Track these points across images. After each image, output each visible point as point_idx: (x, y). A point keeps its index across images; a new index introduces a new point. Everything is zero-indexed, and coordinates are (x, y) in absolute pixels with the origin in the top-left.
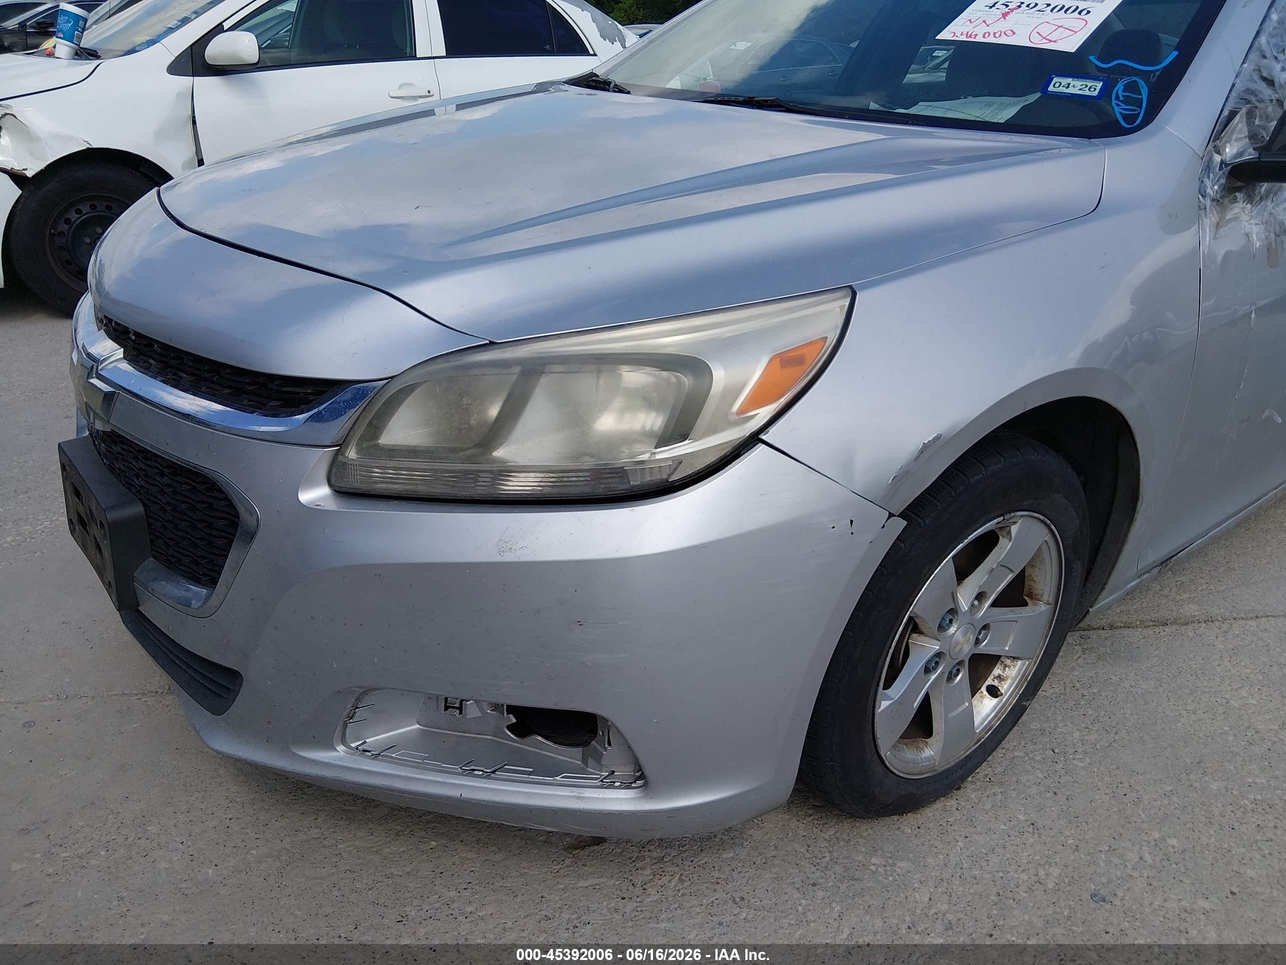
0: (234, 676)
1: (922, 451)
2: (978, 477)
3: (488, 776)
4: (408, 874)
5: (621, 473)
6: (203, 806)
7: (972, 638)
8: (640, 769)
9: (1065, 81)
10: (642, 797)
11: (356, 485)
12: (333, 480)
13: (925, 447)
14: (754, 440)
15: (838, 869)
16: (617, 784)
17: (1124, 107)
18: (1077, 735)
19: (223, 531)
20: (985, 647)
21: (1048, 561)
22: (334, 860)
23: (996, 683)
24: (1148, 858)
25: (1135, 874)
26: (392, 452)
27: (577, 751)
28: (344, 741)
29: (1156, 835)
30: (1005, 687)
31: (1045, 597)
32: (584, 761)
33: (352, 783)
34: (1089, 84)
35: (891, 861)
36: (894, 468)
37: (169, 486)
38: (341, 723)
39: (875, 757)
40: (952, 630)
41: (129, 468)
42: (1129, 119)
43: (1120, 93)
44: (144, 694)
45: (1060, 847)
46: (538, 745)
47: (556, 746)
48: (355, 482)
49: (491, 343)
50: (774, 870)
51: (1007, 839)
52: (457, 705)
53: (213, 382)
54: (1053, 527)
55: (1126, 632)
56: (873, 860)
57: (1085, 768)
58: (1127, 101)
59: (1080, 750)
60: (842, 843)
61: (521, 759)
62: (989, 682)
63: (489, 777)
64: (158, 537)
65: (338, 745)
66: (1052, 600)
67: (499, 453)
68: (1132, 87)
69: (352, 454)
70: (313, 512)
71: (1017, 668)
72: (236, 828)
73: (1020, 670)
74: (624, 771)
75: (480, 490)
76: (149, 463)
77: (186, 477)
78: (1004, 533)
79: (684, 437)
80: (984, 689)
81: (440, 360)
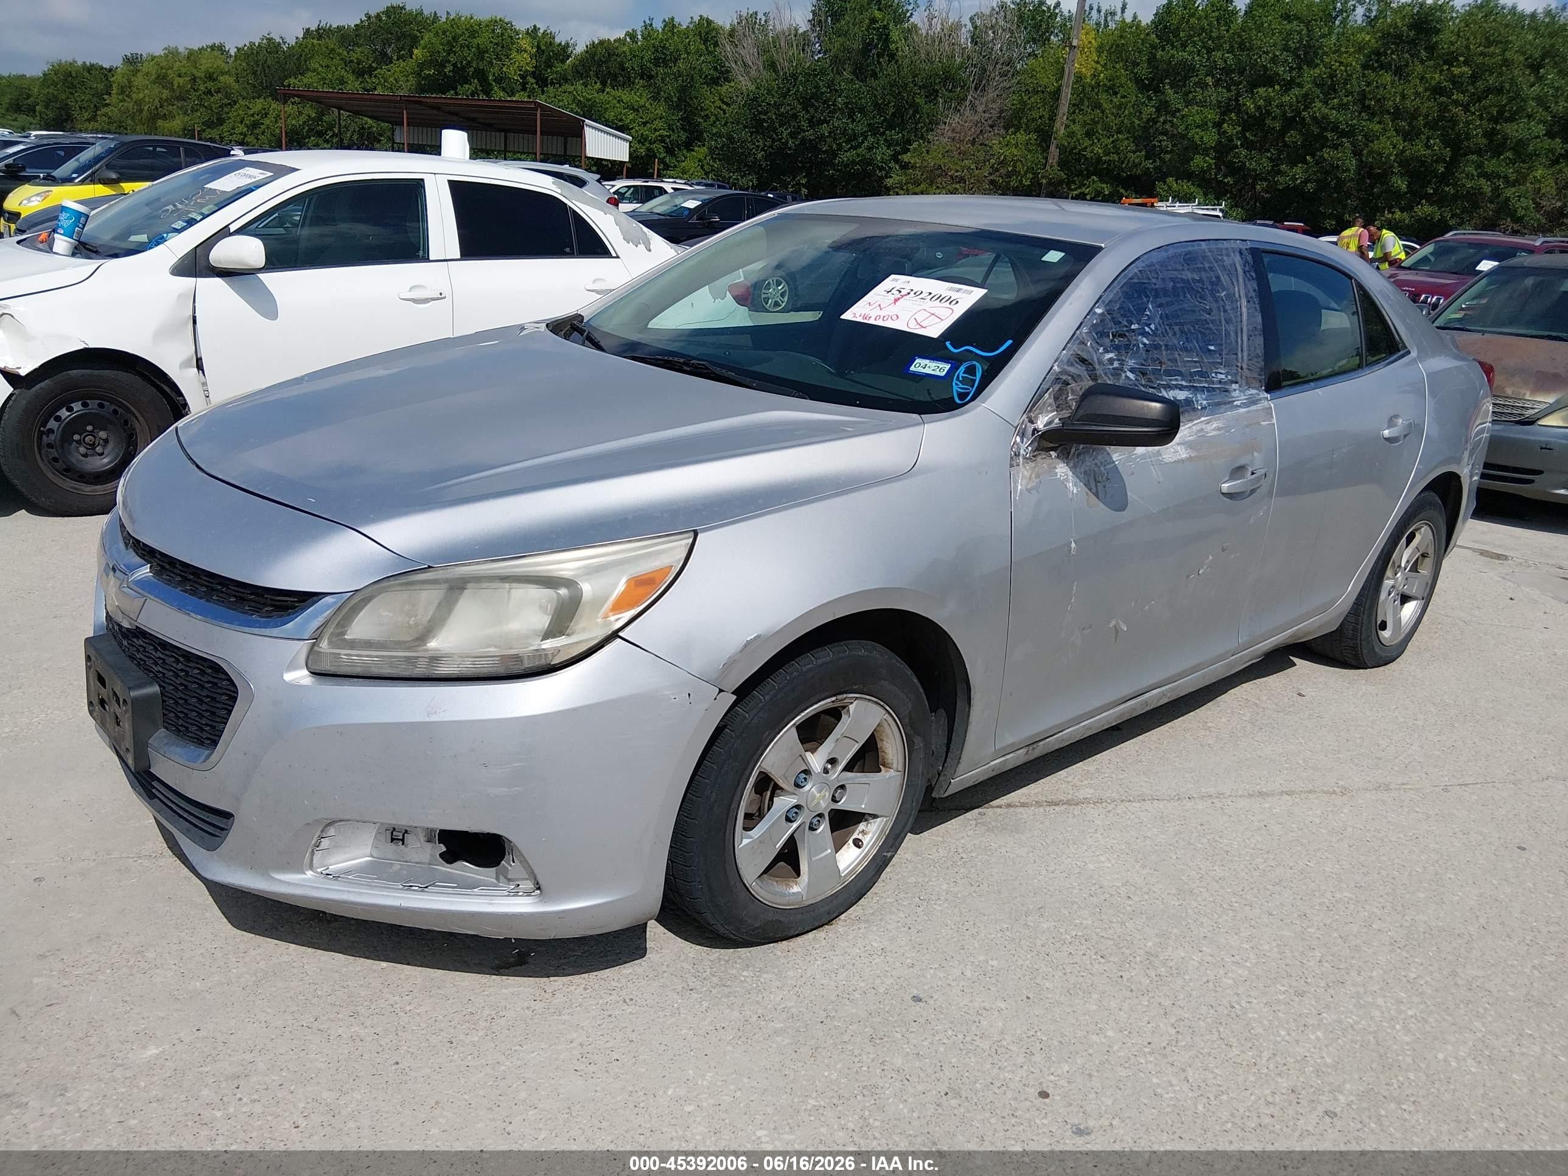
0: (228, 816)
1: (746, 646)
2: (809, 666)
3: (423, 889)
4: (361, 986)
5: (517, 658)
6: (192, 939)
7: (828, 795)
8: (538, 884)
9: (924, 362)
10: (537, 902)
11: (329, 668)
12: (309, 664)
13: (748, 643)
14: (615, 635)
15: (715, 980)
16: (520, 894)
17: (961, 386)
18: (945, 887)
19: (224, 704)
20: (842, 805)
21: (891, 735)
22: (301, 976)
23: (860, 837)
24: (968, 973)
25: (953, 984)
26: (353, 644)
27: (492, 871)
28: (311, 867)
29: (981, 958)
30: (866, 840)
31: (895, 766)
32: (497, 879)
33: (317, 898)
34: (941, 366)
35: (757, 974)
36: (724, 657)
37: (182, 670)
38: (310, 850)
39: (739, 885)
40: (807, 788)
41: (148, 657)
42: (962, 396)
43: (961, 374)
44: (140, 858)
45: (898, 964)
46: (464, 869)
47: (477, 868)
48: (326, 666)
49: (430, 567)
50: (662, 980)
51: (858, 959)
52: (401, 837)
53: (222, 592)
54: (888, 708)
55: (1021, 810)
56: (744, 973)
57: (941, 911)
58: (964, 381)
59: (942, 898)
60: (722, 962)
61: (449, 879)
62: (855, 836)
63: (423, 891)
64: (170, 712)
65: (307, 870)
66: (901, 768)
67: (432, 644)
68: (971, 370)
69: (324, 645)
70: (294, 687)
71: (877, 824)
72: (220, 955)
73: (879, 826)
74: (528, 885)
75: (420, 670)
76: (167, 653)
77: (197, 663)
78: (845, 710)
79: (561, 633)
80: (851, 841)
81: (392, 579)
